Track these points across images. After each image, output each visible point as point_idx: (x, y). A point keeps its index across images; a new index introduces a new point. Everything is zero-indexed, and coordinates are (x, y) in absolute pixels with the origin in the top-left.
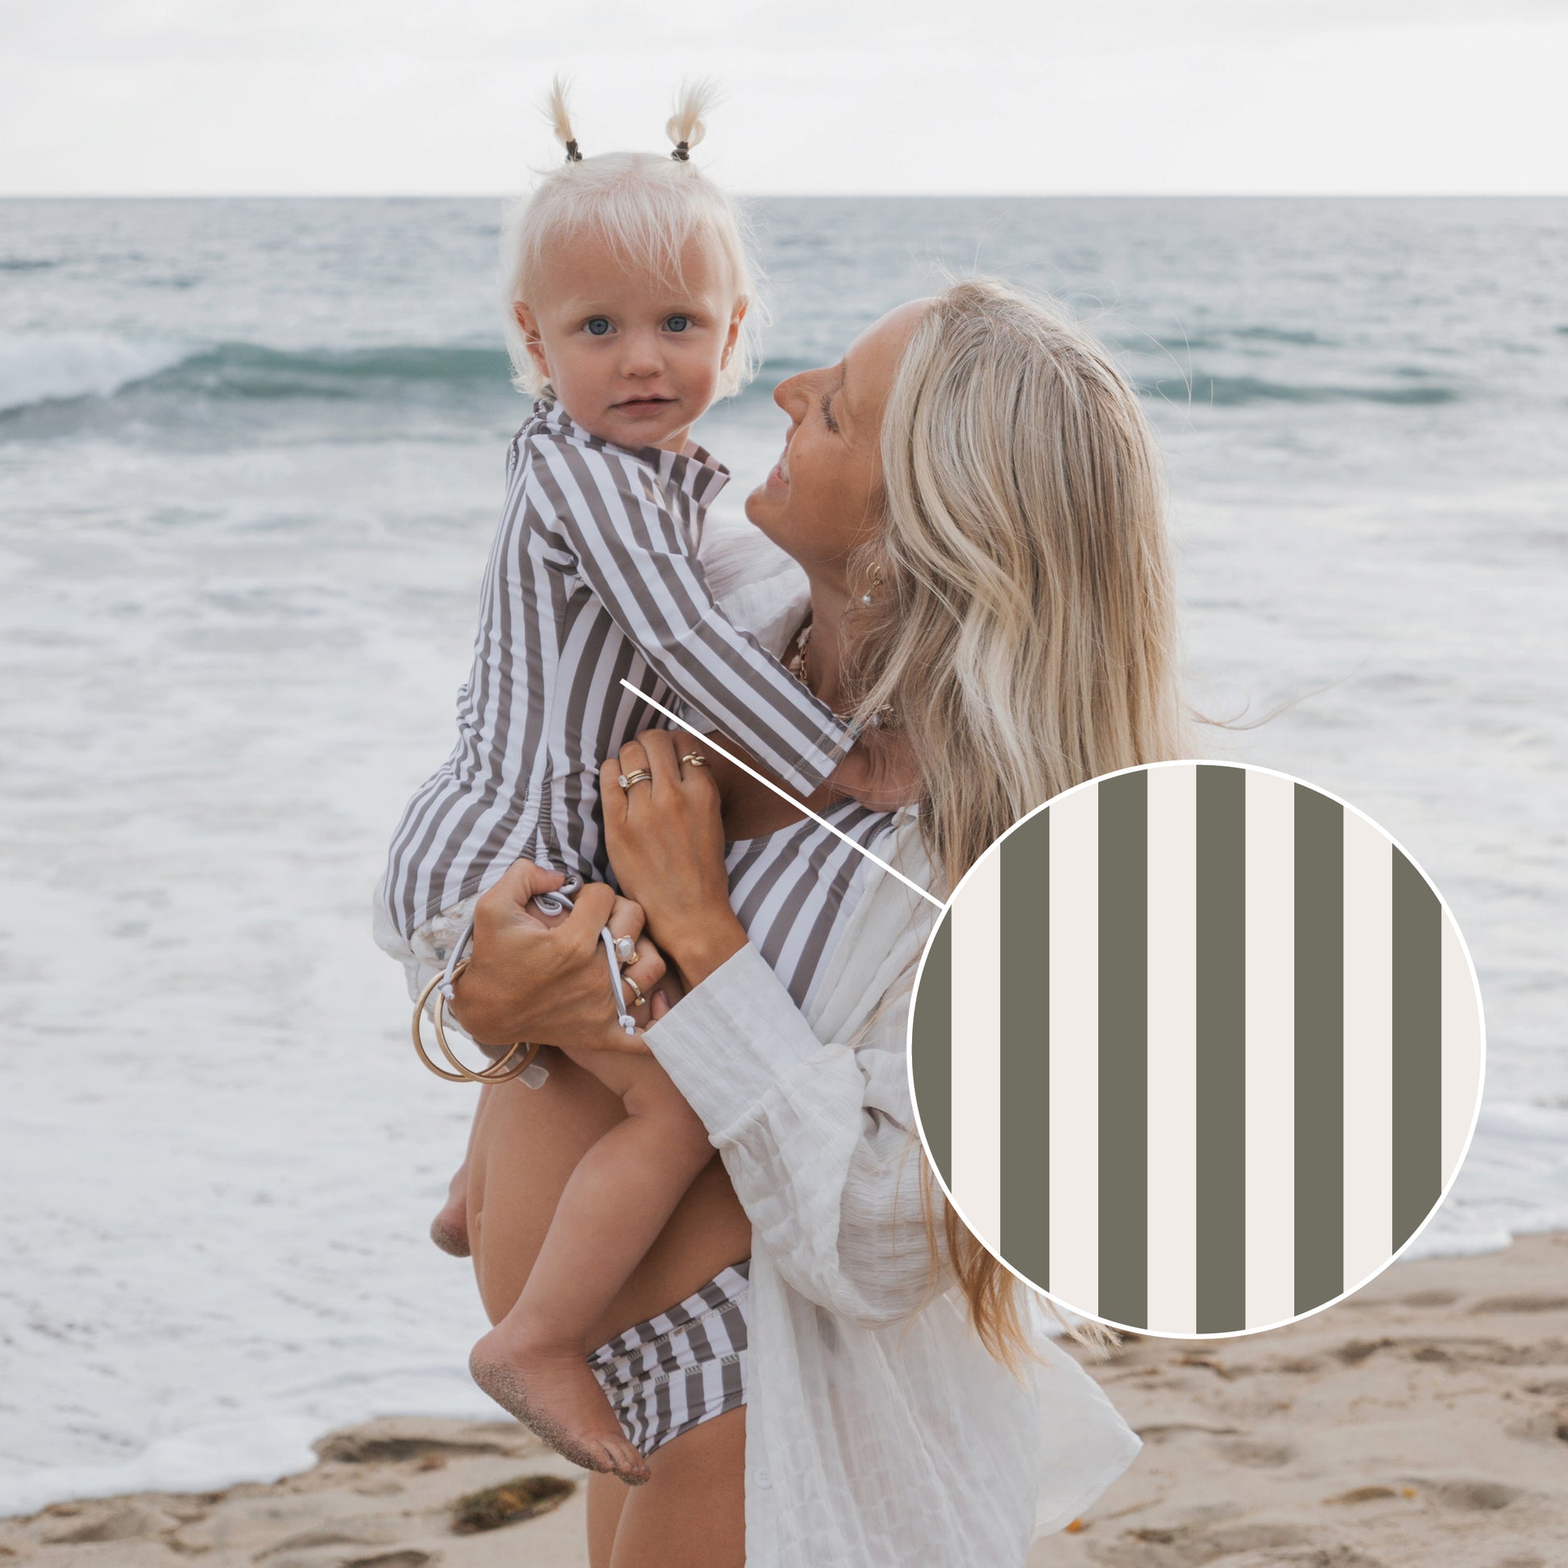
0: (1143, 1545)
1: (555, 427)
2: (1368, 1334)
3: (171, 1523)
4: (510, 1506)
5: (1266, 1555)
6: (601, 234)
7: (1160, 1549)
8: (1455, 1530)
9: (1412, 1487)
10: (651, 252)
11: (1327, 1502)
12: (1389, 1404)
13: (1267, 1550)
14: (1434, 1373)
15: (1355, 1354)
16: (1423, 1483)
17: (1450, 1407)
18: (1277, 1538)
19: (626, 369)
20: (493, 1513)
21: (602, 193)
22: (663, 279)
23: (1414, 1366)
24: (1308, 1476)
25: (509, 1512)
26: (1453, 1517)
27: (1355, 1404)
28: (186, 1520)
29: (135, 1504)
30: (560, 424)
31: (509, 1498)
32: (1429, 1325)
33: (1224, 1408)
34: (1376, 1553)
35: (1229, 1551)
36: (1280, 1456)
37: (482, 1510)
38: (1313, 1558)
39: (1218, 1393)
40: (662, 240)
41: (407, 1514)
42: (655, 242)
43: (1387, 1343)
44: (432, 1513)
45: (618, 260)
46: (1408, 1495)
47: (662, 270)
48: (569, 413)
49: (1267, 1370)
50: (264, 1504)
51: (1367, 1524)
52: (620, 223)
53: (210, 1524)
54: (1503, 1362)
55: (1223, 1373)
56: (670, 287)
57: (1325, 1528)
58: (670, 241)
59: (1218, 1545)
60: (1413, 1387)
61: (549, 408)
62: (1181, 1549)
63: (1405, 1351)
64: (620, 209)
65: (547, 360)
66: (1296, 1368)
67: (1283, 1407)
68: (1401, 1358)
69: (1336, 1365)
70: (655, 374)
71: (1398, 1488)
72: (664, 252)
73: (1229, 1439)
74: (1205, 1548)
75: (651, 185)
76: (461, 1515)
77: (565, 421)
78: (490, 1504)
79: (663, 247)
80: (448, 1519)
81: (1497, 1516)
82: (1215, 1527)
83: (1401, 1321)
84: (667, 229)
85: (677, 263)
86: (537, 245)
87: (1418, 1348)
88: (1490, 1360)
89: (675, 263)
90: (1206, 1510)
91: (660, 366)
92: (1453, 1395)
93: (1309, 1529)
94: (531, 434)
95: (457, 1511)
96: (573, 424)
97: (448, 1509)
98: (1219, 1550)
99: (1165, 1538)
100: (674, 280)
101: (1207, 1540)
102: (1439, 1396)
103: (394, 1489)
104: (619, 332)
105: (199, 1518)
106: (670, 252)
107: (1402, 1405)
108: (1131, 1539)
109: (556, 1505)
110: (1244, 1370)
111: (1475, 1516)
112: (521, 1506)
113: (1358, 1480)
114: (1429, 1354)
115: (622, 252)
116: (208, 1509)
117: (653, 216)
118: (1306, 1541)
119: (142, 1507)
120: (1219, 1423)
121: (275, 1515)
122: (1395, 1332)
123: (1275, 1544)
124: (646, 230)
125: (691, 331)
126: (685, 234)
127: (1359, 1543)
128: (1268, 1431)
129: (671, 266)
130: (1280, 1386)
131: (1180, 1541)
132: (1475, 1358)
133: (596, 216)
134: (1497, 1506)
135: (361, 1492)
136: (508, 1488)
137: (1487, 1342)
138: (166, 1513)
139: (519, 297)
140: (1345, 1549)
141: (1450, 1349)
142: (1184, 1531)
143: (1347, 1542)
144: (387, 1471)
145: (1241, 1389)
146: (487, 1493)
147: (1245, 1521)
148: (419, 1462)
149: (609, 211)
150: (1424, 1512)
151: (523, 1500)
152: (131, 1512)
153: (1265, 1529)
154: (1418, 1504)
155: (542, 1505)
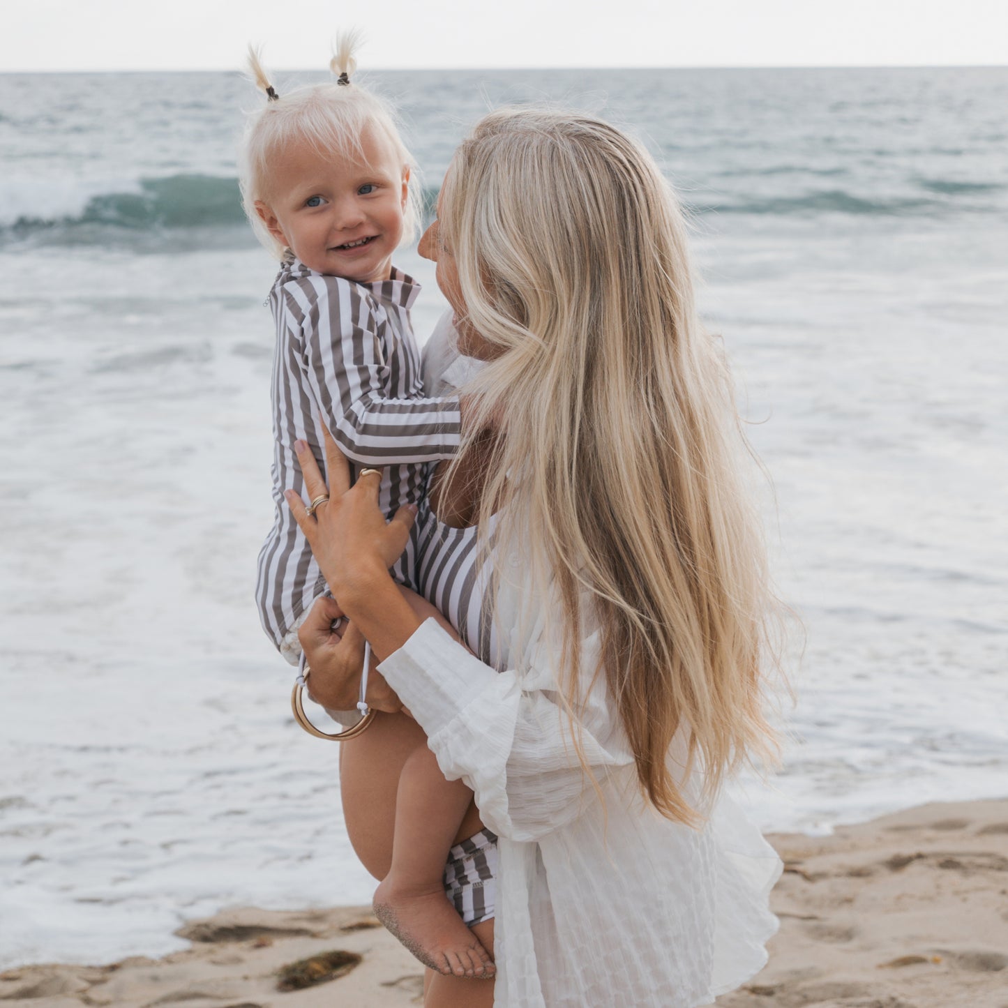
0: (753, 997)
1: (297, 274)
2: (907, 850)
3: (84, 985)
4: (317, 972)
5: (839, 1003)
6: (305, 139)
7: (765, 1000)
8: (968, 985)
9: (938, 956)
10: (341, 145)
11: (880, 967)
12: (922, 899)
13: (839, 1000)
14: (952, 876)
15: (898, 864)
16: (946, 953)
17: (965, 900)
18: (846, 991)
19: (340, 225)
20: (306, 977)
21: (299, 113)
22: (353, 161)
23: (939, 872)
24: (867, 948)
25: (316, 976)
26: (968, 976)
27: (899, 898)
28: (94, 983)
29: (59, 972)
30: (300, 271)
31: (317, 966)
32: (948, 844)
33: (808, 902)
34: (913, 1001)
35: (814, 1001)
36: (847, 935)
37: (298, 975)
38: (871, 1004)
39: (804, 891)
40: (346, 135)
41: (246, 978)
42: (342, 136)
43: (920, 856)
44: (263, 977)
45: (320, 153)
46: (936, 962)
47: (350, 154)
48: (304, 264)
49: (838, 875)
50: (147, 971)
51: (908, 981)
52: (316, 130)
53: (110, 985)
54: (1000, 869)
55: (808, 878)
56: (358, 164)
57: (879, 985)
58: (351, 134)
59: (805, 997)
60: (938, 887)
61: (291, 264)
62: (780, 999)
63: (932, 861)
64: (314, 120)
65: (285, 234)
66: (858, 873)
67: (849, 901)
68: (930, 866)
69: (885, 872)
70: (361, 224)
71: (929, 957)
72: (349, 142)
73: (812, 923)
74: (796, 998)
75: (330, 101)
76: (284, 978)
77: (303, 268)
78: (303, 971)
79: (348, 138)
80: (274, 981)
81: (998, 976)
82: (803, 984)
83: (929, 840)
84: (347, 126)
85: (359, 146)
86: (262, 157)
87: (942, 860)
88: (991, 867)
89: (358, 148)
90: (797, 973)
91: (363, 218)
92: (966, 892)
93: (868, 985)
94: (283, 283)
95: (280, 976)
96: (308, 269)
97: (274, 974)
98: (807, 1000)
99: (769, 992)
100: (361, 159)
101: (798, 993)
102: (956, 893)
103: (237, 960)
104: (331, 202)
105: (102, 982)
106: (353, 141)
107: (930, 899)
108: (746, 993)
109: (349, 971)
110: (822, 875)
111: (982, 976)
112: (325, 972)
113: (902, 952)
114: (949, 863)
115: (322, 148)
116: (109, 975)
117: (337, 120)
118: (866, 994)
119: (64, 974)
120: (805, 913)
121: (155, 979)
122: (925, 848)
123: (845, 996)
124: (334, 130)
125: (376, 192)
126: (360, 127)
127: (903, 995)
128: (839, 918)
129: (356, 150)
130: (847, 887)
131: (779, 994)
132: (980, 866)
133: (298, 128)
134: (998, 969)
135: (214, 963)
136: (315, 959)
137: (989, 855)
138: (80, 978)
139: (256, 198)
140: (893, 999)
141: (964, 860)
142: (782, 987)
143: (895, 994)
144: (232, 948)
145: (820, 888)
146: (301, 963)
147: (824, 980)
148: (254, 942)
149: (306, 122)
150: (947, 973)
151: (326, 968)
152: (57, 978)
153: (838, 985)
154: (943, 967)
155: (338, 972)
